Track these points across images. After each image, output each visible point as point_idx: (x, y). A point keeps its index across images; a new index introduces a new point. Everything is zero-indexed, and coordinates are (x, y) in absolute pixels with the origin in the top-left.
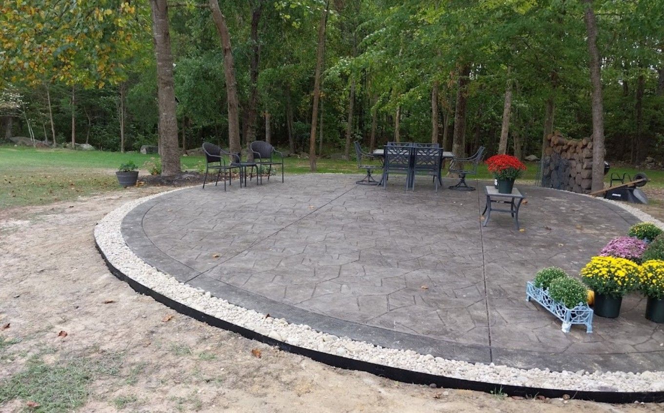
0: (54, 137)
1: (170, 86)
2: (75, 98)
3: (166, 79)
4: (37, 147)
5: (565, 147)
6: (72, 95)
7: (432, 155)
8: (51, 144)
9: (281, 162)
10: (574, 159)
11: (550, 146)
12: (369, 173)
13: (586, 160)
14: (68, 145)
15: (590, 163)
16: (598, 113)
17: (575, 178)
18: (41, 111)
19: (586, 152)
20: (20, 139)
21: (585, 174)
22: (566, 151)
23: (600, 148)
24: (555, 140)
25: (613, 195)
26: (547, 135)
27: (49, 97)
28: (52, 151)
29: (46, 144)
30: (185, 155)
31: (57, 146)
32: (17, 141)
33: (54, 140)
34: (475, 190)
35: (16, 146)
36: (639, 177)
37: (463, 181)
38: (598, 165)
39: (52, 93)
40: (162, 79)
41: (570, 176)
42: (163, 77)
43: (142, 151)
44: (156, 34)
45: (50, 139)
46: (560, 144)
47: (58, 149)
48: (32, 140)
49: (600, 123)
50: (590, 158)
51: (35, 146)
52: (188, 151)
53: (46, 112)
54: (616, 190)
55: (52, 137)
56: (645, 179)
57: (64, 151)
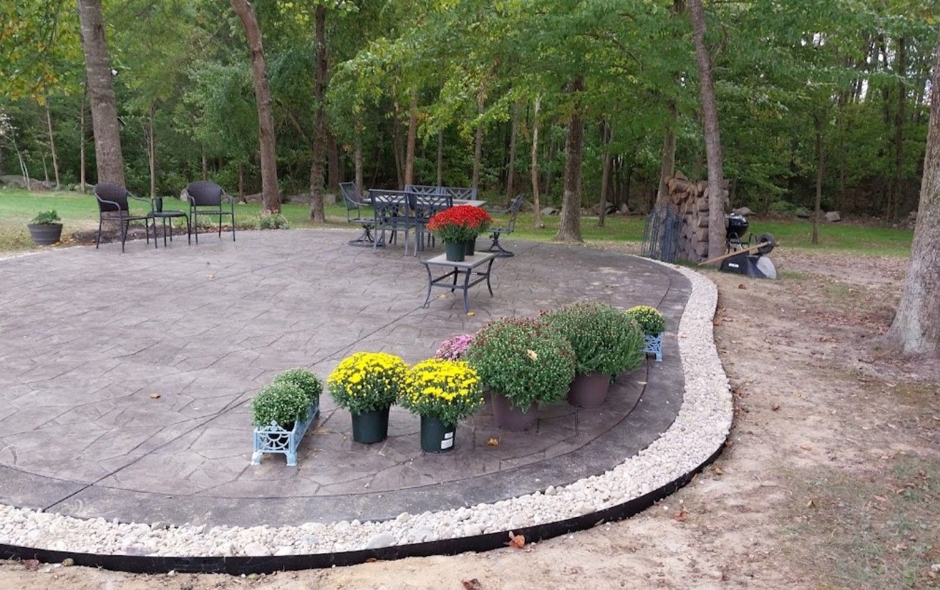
0: (57, 176)
1: (106, 102)
2: (85, 122)
3: (100, 92)
4: (32, 189)
5: (683, 196)
6: (80, 116)
7: (437, 204)
8: (55, 186)
9: (230, 211)
10: (691, 213)
11: (668, 193)
12: (367, 227)
13: (701, 213)
14: (77, 187)
15: (706, 218)
16: (712, 146)
17: (690, 240)
18: (39, 139)
19: (700, 203)
20: (13, 179)
21: (700, 233)
22: (686, 199)
23: (717, 196)
24: (673, 184)
25: (730, 265)
26: (664, 178)
27: (49, 120)
28: (52, 195)
29: (47, 185)
30: (241, 203)
31: (62, 189)
32: (8, 182)
33: (57, 180)
34: (513, 256)
35: (5, 187)
36: (764, 240)
37: (496, 243)
38: (715, 222)
39: (53, 115)
40: (94, 92)
41: (686, 237)
42: (94, 90)
43: (182, 196)
44: (82, 27)
45: (52, 178)
46: (678, 190)
47: (62, 192)
48: (26, 179)
49: (716, 160)
50: (706, 210)
51: (29, 188)
52: (247, 197)
53: (45, 140)
54: (734, 259)
55: (55, 174)
56: (770, 242)
57: (71, 195)
